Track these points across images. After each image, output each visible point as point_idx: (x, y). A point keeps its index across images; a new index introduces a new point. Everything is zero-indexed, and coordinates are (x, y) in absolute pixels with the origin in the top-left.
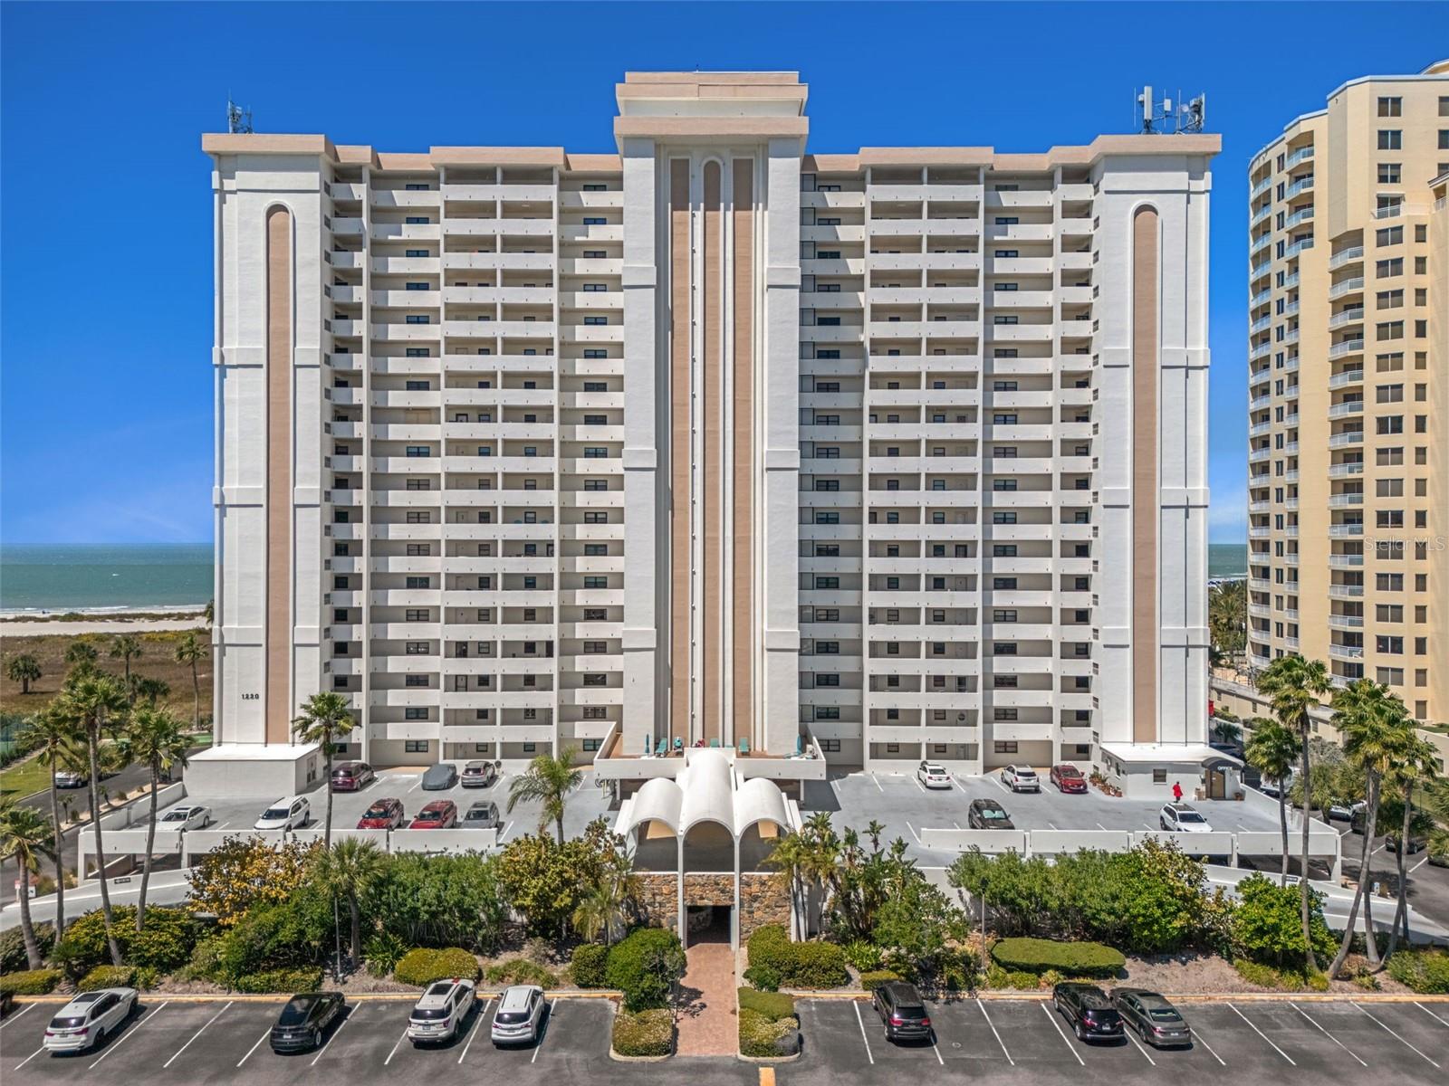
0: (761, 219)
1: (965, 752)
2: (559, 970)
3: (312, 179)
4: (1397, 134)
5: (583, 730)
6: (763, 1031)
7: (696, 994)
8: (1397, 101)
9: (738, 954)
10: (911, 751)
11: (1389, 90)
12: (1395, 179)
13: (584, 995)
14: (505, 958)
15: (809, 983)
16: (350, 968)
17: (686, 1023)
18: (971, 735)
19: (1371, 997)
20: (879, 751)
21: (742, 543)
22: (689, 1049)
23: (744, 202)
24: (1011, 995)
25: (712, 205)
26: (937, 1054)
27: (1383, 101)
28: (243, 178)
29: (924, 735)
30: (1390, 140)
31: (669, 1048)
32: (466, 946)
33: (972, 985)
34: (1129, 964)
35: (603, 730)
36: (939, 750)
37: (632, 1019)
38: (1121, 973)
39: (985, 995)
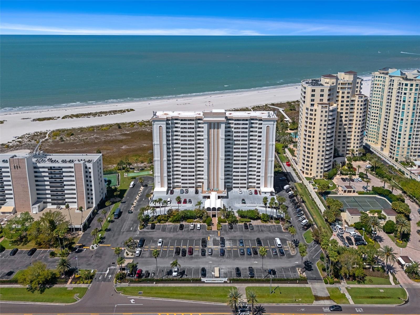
0: (220, 130)
1: (245, 187)
2: (201, 221)
3: (165, 123)
4: (314, 95)
5: (198, 184)
6: (219, 228)
7: (213, 224)
8: (315, 90)
9: (217, 218)
10: (238, 187)
11: (314, 88)
12: (314, 101)
13: (204, 224)
14: (196, 220)
15: (223, 223)
16: (183, 221)
17: (213, 227)
18: (246, 185)
19: (272, 224)
20: (234, 187)
21: (217, 166)
22: (213, 230)
23: (218, 128)
24: (241, 224)
25: (214, 129)
26: (233, 230)
27: (312, 90)
28: (156, 123)
29: (240, 185)
30: (313, 95)
31: (211, 230)
32: (192, 219)
33: (237, 223)
34: (252, 220)
35: (201, 184)
36: (241, 187)
37: (208, 227)
38: (251, 222)
39: (238, 224)
